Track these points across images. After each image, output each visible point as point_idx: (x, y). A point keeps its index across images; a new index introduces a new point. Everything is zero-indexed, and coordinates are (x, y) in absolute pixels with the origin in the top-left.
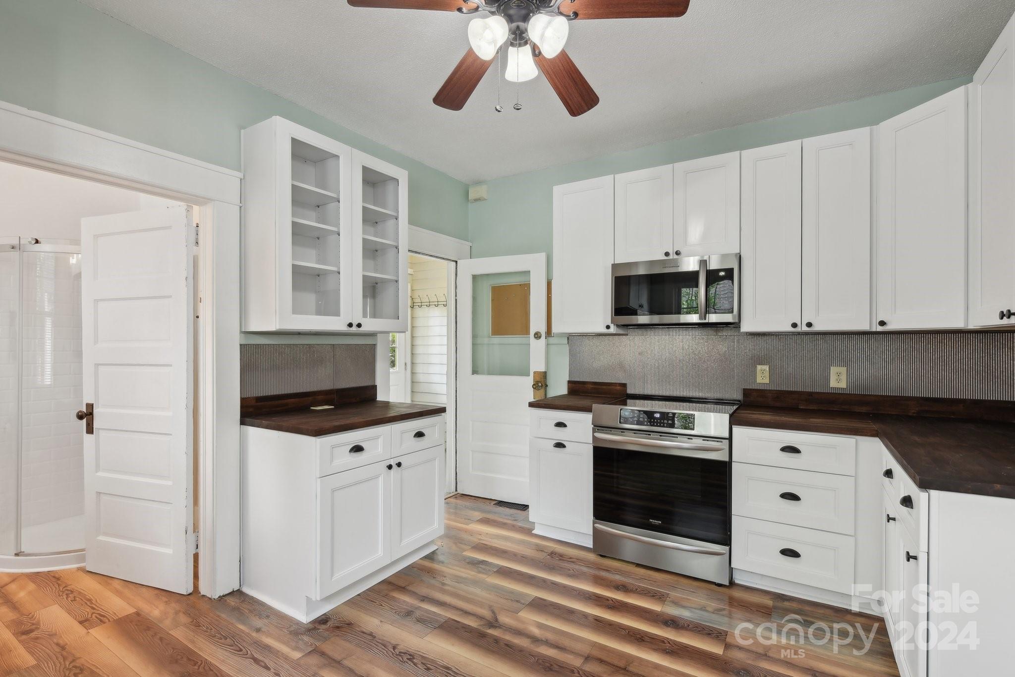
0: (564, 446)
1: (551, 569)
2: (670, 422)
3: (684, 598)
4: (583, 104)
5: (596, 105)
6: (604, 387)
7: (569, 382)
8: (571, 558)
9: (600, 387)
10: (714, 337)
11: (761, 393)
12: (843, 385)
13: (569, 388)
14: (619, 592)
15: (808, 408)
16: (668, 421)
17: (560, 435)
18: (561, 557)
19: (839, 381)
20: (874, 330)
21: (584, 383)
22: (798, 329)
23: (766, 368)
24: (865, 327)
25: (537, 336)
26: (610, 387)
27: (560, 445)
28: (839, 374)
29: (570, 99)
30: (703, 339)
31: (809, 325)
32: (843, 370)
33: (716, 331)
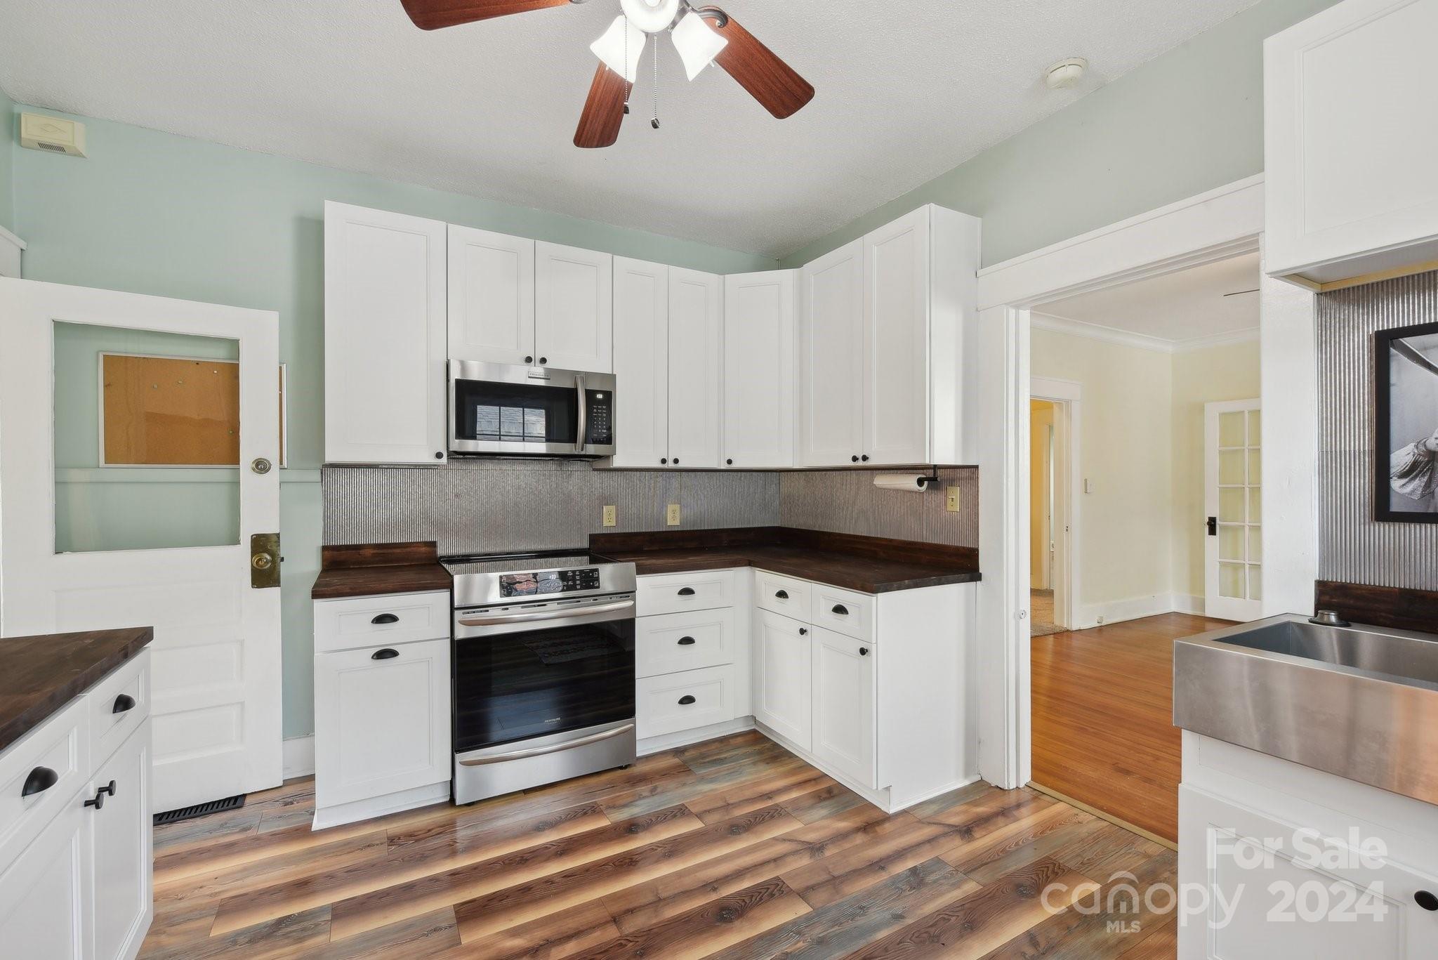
0: (393, 654)
1: (422, 859)
2: (570, 583)
3: (618, 796)
4: (597, 136)
5: (607, 146)
6: (398, 551)
7: (325, 548)
8: (429, 831)
9: (390, 551)
10: (559, 473)
11: (609, 537)
12: (677, 523)
13: (324, 560)
14: (546, 831)
15: (651, 549)
16: (568, 583)
17: (386, 636)
18: (411, 835)
19: (674, 518)
20: (722, 468)
21: (357, 548)
22: (665, 466)
23: (613, 508)
24: (714, 465)
25: (261, 466)
26: (408, 550)
27: (385, 654)
28: (674, 512)
29: (591, 122)
30: (544, 475)
31: (676, 461)
32: (677, 507)
33: (561, 465)
